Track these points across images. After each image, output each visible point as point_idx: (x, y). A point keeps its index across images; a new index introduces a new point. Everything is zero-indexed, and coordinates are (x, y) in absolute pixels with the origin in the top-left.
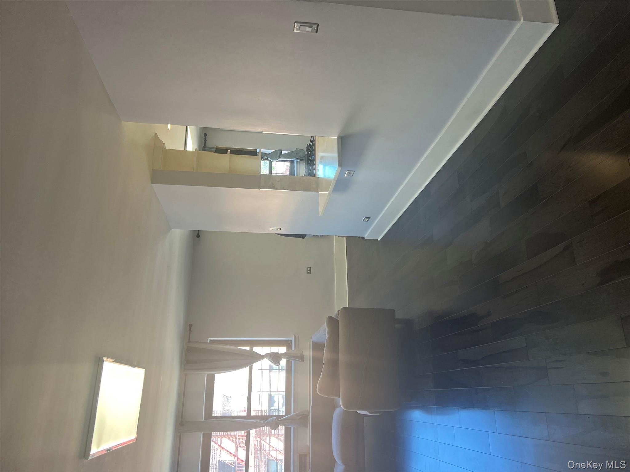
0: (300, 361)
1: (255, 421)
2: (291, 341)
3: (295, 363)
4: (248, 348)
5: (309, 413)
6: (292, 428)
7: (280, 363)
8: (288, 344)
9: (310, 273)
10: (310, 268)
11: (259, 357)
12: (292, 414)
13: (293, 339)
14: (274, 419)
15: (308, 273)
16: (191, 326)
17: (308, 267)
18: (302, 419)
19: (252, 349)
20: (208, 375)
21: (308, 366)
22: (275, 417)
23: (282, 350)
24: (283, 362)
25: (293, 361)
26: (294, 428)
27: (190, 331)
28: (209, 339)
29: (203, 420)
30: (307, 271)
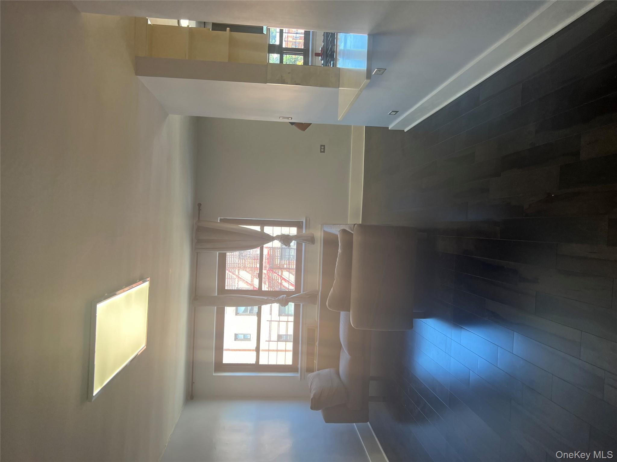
0: (310, 244)
1: (267, 298)
2: (302, 222)
3: (305, 245)
4: (257, 228)
5: (318, 292)
6: (301, 305)
7: (291, 244)
8: (298, 225)
9: (324, 152)
10: (324, 146)
11: (270, 239)
12: (302, 293)
13: (304, 221)
14: (285, 297)
15: (321, 152)
16: (200, 205)
17: (321, 146)
18: (311, 298)
19: (262, 229)
20: (219, 254)
21: (318, 248)
22: (285, 295)
23: (293, 231)
24: (293, 244)
25: (303, 244)
26: (303, 305)
27: (199, 210)
28: (219, 218)
29: (216, 295)
30: (321, 150)
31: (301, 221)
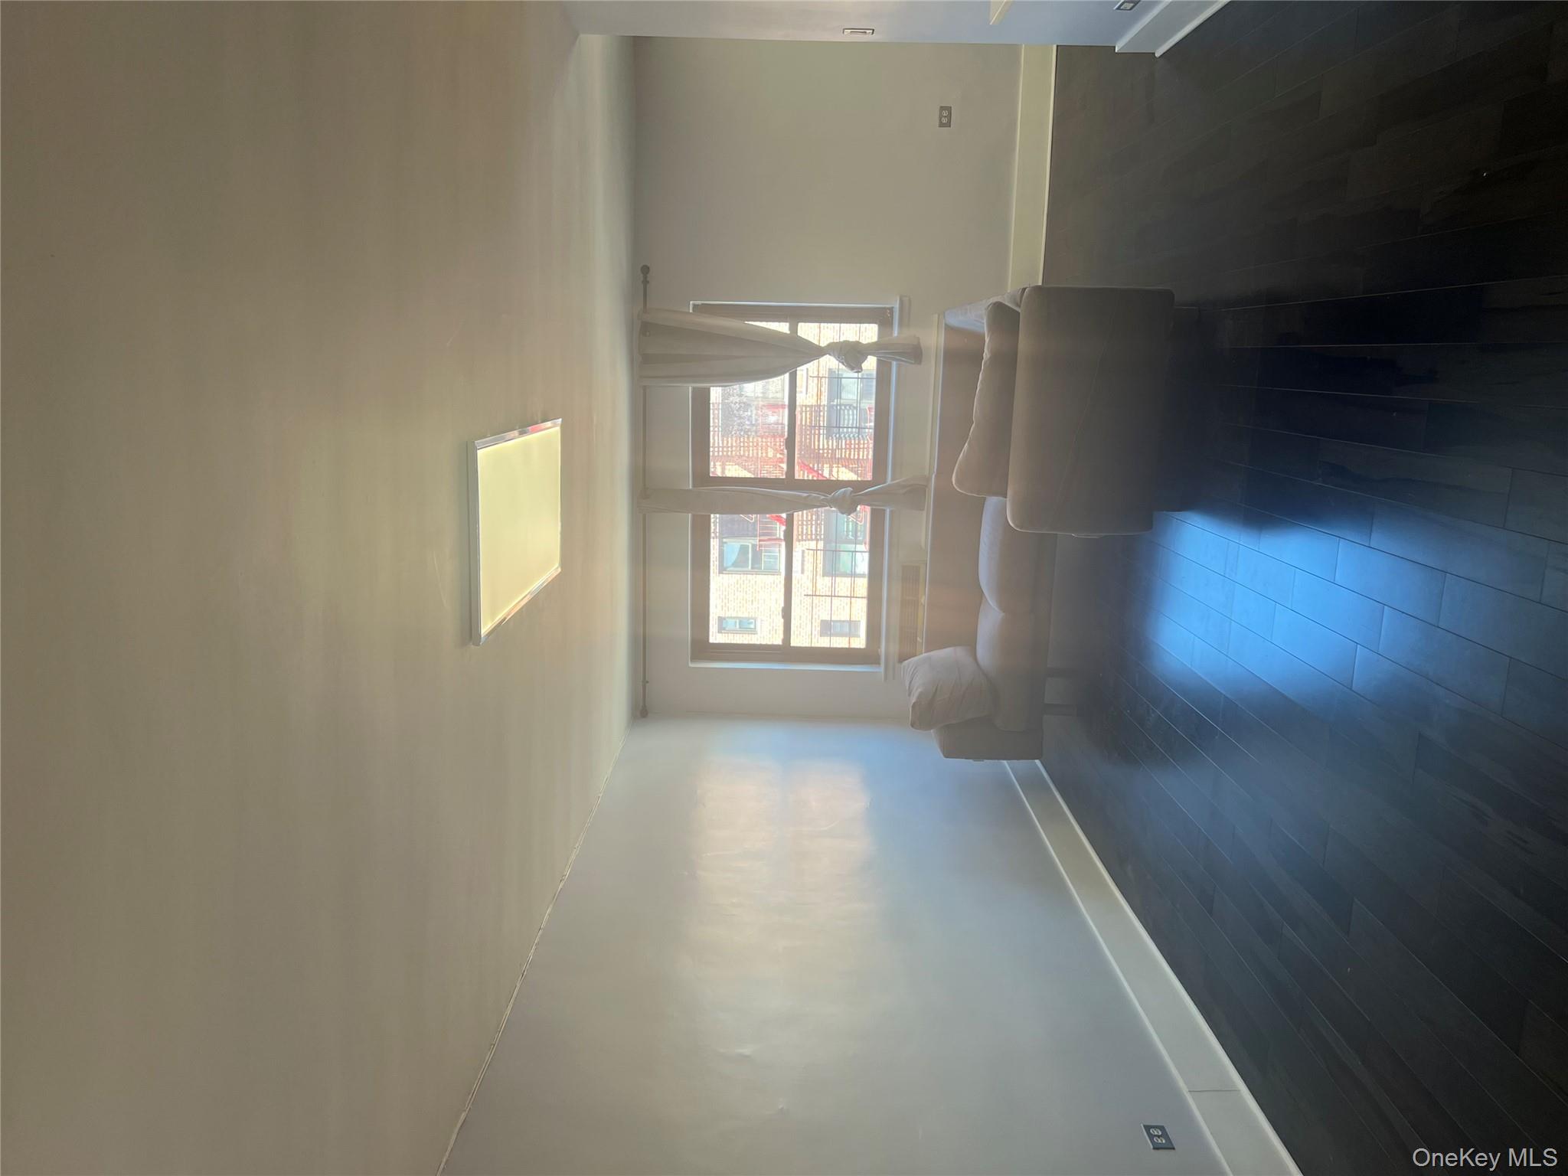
0: (912, 363)
1: (805, 495)
2: (891, 309)
3: (899, 367)
4: (783, 327)
5: (928, 479)
6: (888, 510)
7: (863, 365)
8: (882, 317)
9: (949, 125)
10: (949, 109)
11: (812, 352)
12: (889, 481)
13: (897, 306)
14: (849, 493)
15: (942, 125)
16: (646, 270)
17: (942, 108)
18: (913, 494)
19: (794, 329)
20: (694, 389)
21: (931, 375)
22: (849, 488)
23: (868, 333)
24: (870, 364)
25: (894, 363)
26: (892, 512)
27: (646, 282)
28: (691, 302)
29: (691, 487)
30: (940, 120)
31: (889, 309)
